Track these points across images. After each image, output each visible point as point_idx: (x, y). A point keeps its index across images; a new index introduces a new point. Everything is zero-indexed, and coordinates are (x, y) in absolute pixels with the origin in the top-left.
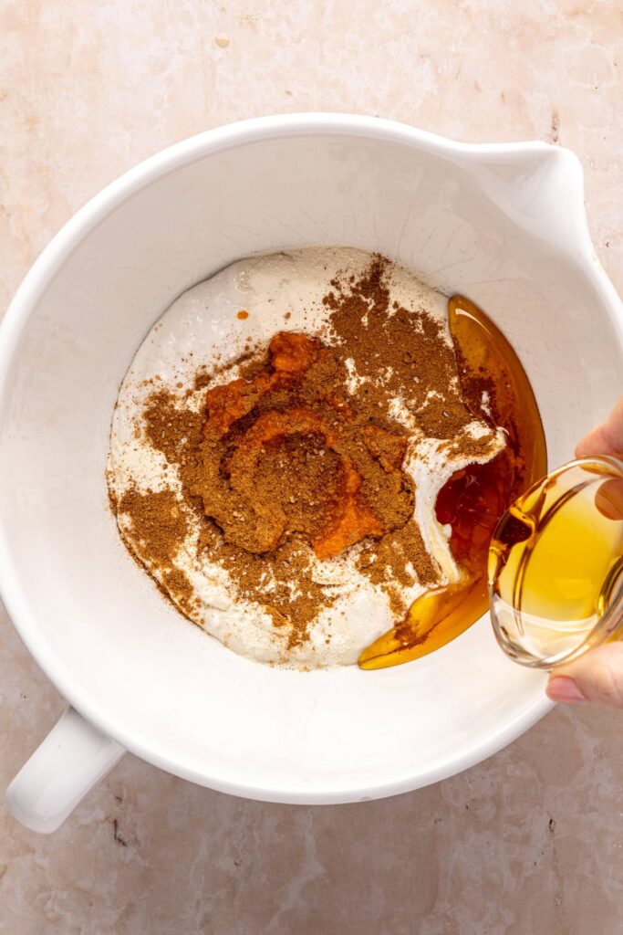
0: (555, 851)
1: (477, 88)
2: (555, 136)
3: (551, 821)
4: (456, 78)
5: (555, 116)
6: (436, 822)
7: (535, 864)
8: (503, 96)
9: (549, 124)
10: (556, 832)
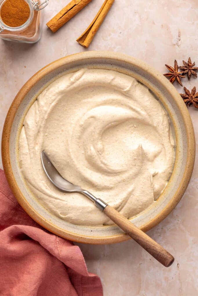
0: (179, 274)
1: (154, 23)
2: (179, 39)
3: (178, 264)
4: (147, 20)
5: (179, 32)
6: (140, 264)
7: (173, 278)
8: (162, 26)
9: (177, 35)
10: (179, 268)
